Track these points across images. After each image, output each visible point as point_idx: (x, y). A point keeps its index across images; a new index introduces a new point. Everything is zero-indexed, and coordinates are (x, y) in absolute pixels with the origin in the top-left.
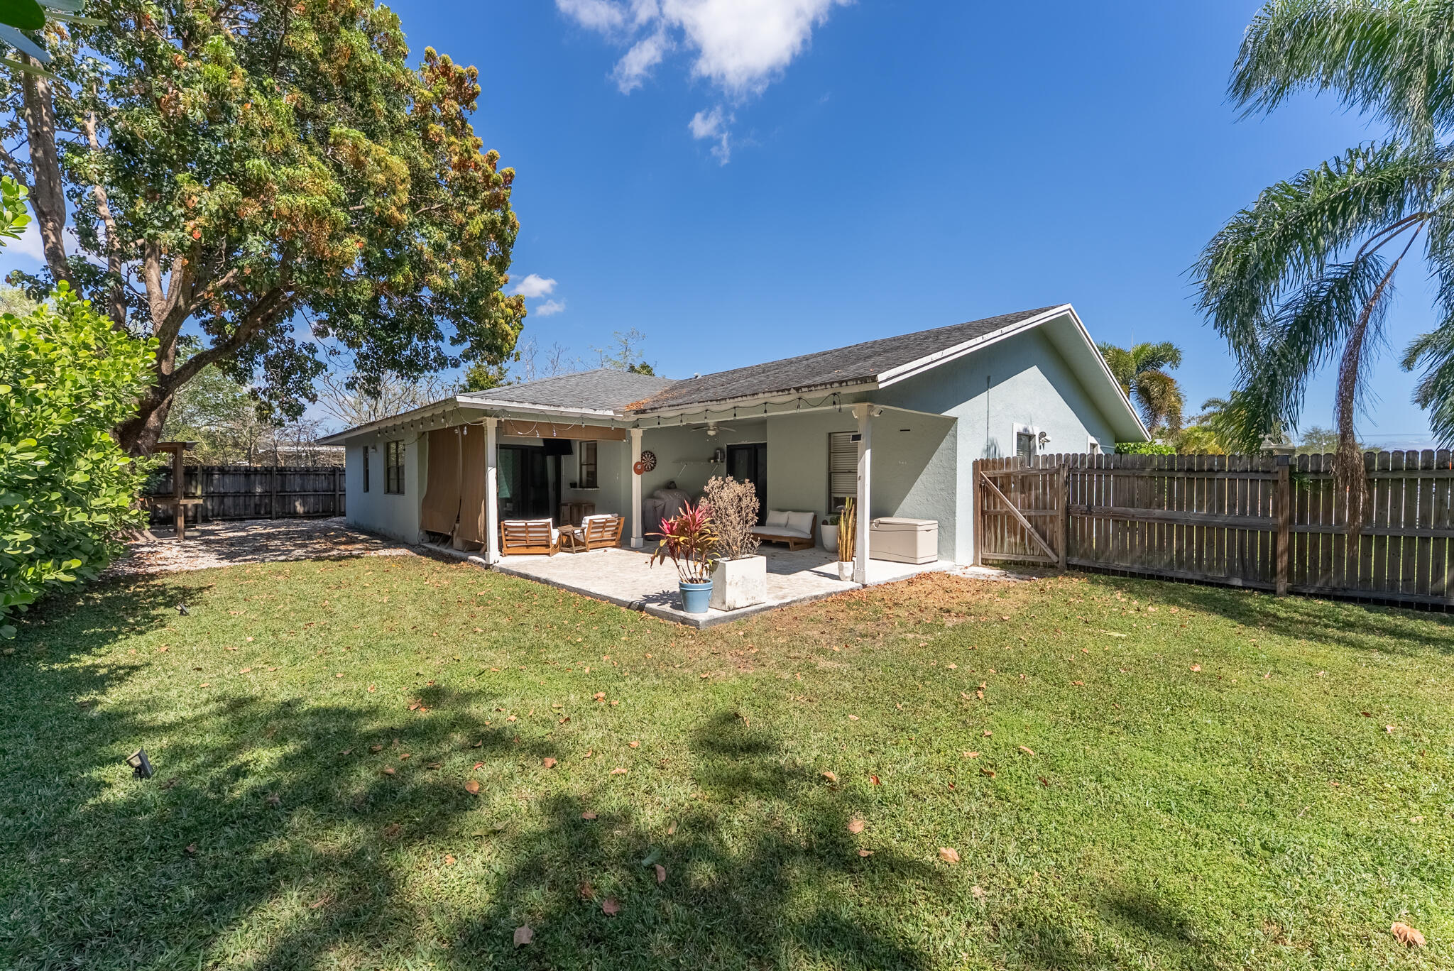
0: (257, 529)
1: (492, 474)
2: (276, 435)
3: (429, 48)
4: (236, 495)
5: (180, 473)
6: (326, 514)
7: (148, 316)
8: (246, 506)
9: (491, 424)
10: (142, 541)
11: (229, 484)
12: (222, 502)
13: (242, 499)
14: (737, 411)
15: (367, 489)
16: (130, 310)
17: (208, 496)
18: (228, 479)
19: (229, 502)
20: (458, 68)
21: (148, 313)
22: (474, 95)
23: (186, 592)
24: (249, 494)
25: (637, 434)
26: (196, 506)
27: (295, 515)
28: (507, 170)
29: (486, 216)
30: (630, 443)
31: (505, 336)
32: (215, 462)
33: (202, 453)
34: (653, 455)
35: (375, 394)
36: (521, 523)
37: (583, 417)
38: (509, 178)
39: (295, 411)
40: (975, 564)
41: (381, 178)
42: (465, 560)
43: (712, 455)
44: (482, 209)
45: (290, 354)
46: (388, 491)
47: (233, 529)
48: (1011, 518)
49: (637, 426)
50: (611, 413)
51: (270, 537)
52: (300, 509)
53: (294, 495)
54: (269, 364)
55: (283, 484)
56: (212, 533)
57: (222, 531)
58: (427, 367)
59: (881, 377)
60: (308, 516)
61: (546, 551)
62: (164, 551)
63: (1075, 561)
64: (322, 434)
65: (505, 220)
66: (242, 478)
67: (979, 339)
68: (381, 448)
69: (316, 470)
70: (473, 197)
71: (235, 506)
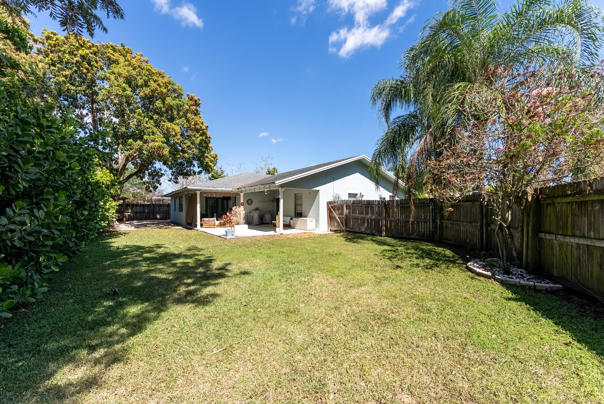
0: (145, 222)
1: (198, 206)
2: (151, 194)
3: (188, 93)
4: (140, 212)
5: (125, 206)
6: (166, 219)
7: (118, 163)
8: (143, 216)
9: (198, 193)
10: (115, 224)
11: (138, 209)
12: (136, 215)
13: (142, 214)
14: (260, 189)
15: (175, 211)
16: (114, 162)
17: (132, 212)
18: (138, 208)
19: (138, 214)
20: (196, 98)
21: (118, 162)
22: (200, 104)
23: (125, 233)
24: (144, 212)
25: (242, 194)
26: (129, 215)
27: (157, 219)
28: (206, 125)
29: (201, 138)
30: (240, 197)
31: (210, 166)
32: (135, 202)
33: (131, 199)
34: (251, 200)
35: (177, 183)
36: (207, 219)
37: (222, 190)
38: (207, 127)
39: (155, 188)
40: (328, 231)
41: (173, 133)
42: (193, 229)
43: (272, 200)
44: (200, 135)
45: (155, 171)
46: (180, 211)
47: (139, 222)
48: (335, 218)
49: (241, 192)
50: (231, 189)
51: (148, 224)
52: (158, 217)
53: (157, 213)
54: (149, 174)
55: (154, 209)
56: (133, 223)
57: (135, 222)
58: (190, 175)
59: (276, 182)
60: (160, 219)
61: (214, 226)
62: (120, 226)
63: (348, 229)
64: (165, 193)
65: (206, 138)
66: (142, 208)
67: (318, 169)
68: (178, 198)
69: (163, 205)
70: (198, 132)
71: (140, 215)
